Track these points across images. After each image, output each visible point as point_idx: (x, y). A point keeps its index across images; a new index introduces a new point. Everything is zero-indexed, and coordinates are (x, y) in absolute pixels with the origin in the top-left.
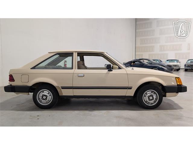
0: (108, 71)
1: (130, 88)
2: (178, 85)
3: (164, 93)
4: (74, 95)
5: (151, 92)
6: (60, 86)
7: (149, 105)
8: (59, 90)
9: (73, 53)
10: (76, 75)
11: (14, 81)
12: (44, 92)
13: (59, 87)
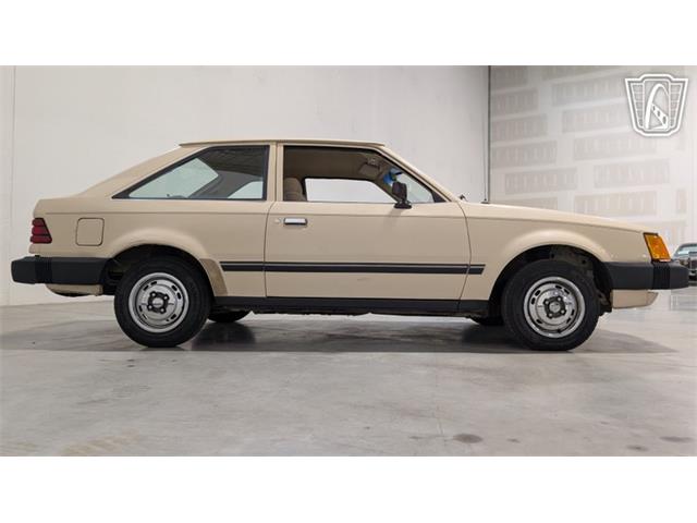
0: (397, 206)
1: (478, 270)
2: (653, 260)
3: (603, 295)
4: (269, 295)
5: (554, 286)
6: (217, 261)
7: (550, 335)
8: (211, 275)
9: (268, 146)
10: (277, 221)
11: (50, 241)
12: (159, 282)
13: (214, 262)
